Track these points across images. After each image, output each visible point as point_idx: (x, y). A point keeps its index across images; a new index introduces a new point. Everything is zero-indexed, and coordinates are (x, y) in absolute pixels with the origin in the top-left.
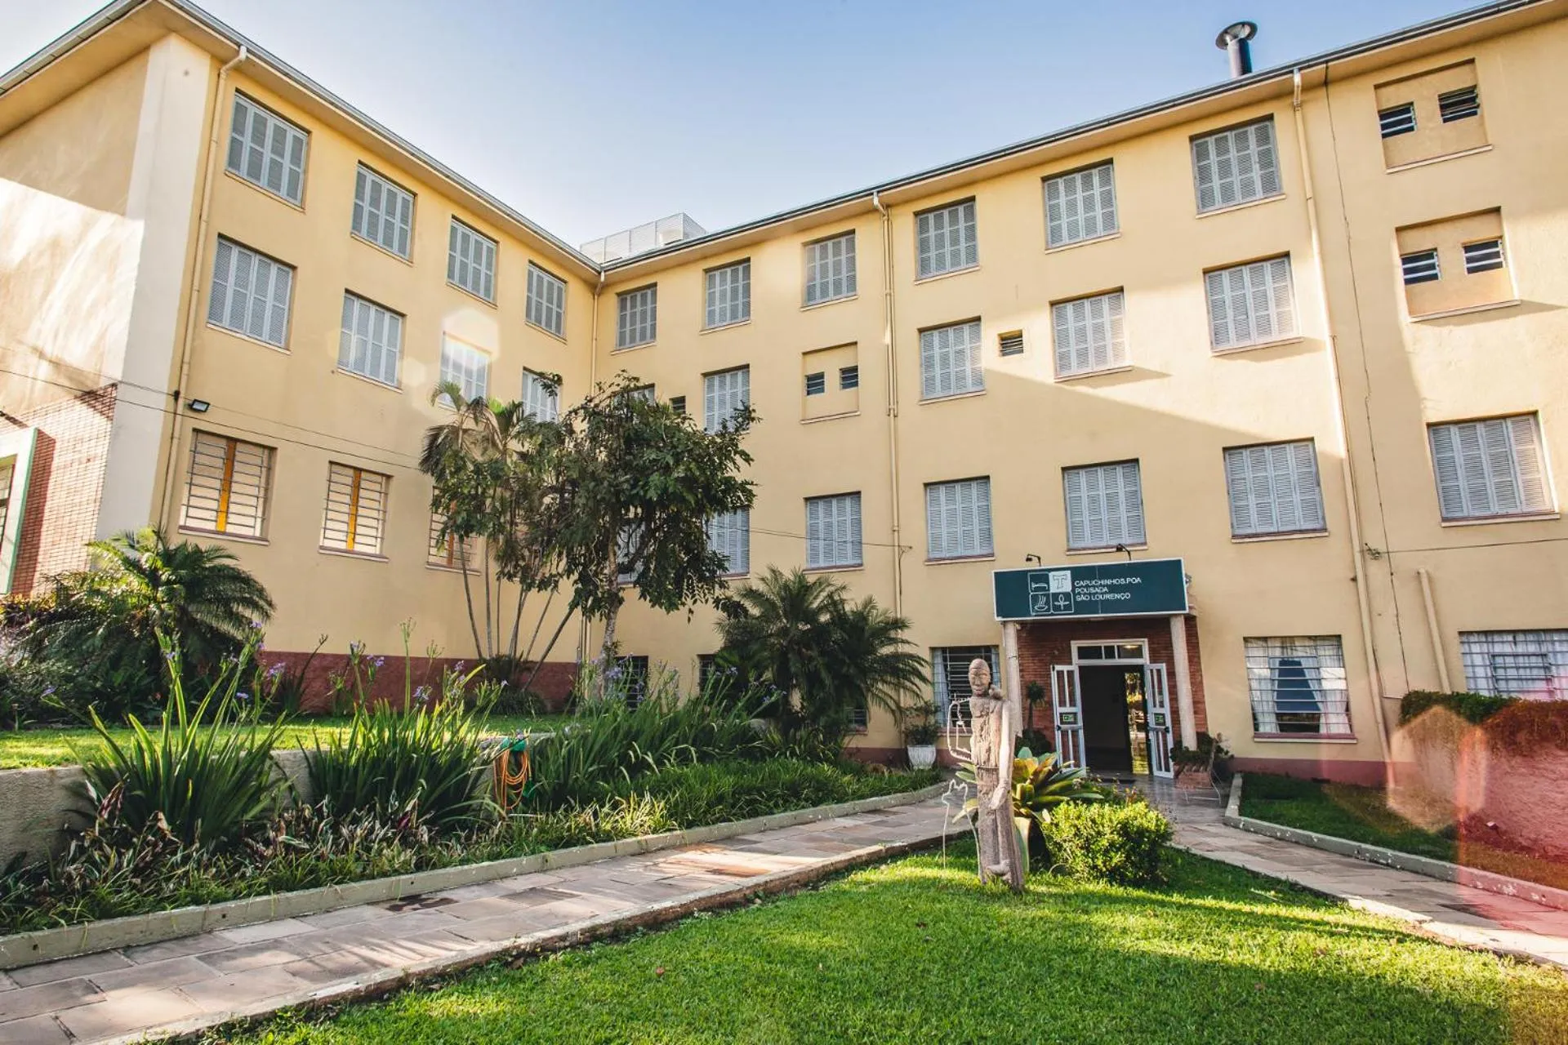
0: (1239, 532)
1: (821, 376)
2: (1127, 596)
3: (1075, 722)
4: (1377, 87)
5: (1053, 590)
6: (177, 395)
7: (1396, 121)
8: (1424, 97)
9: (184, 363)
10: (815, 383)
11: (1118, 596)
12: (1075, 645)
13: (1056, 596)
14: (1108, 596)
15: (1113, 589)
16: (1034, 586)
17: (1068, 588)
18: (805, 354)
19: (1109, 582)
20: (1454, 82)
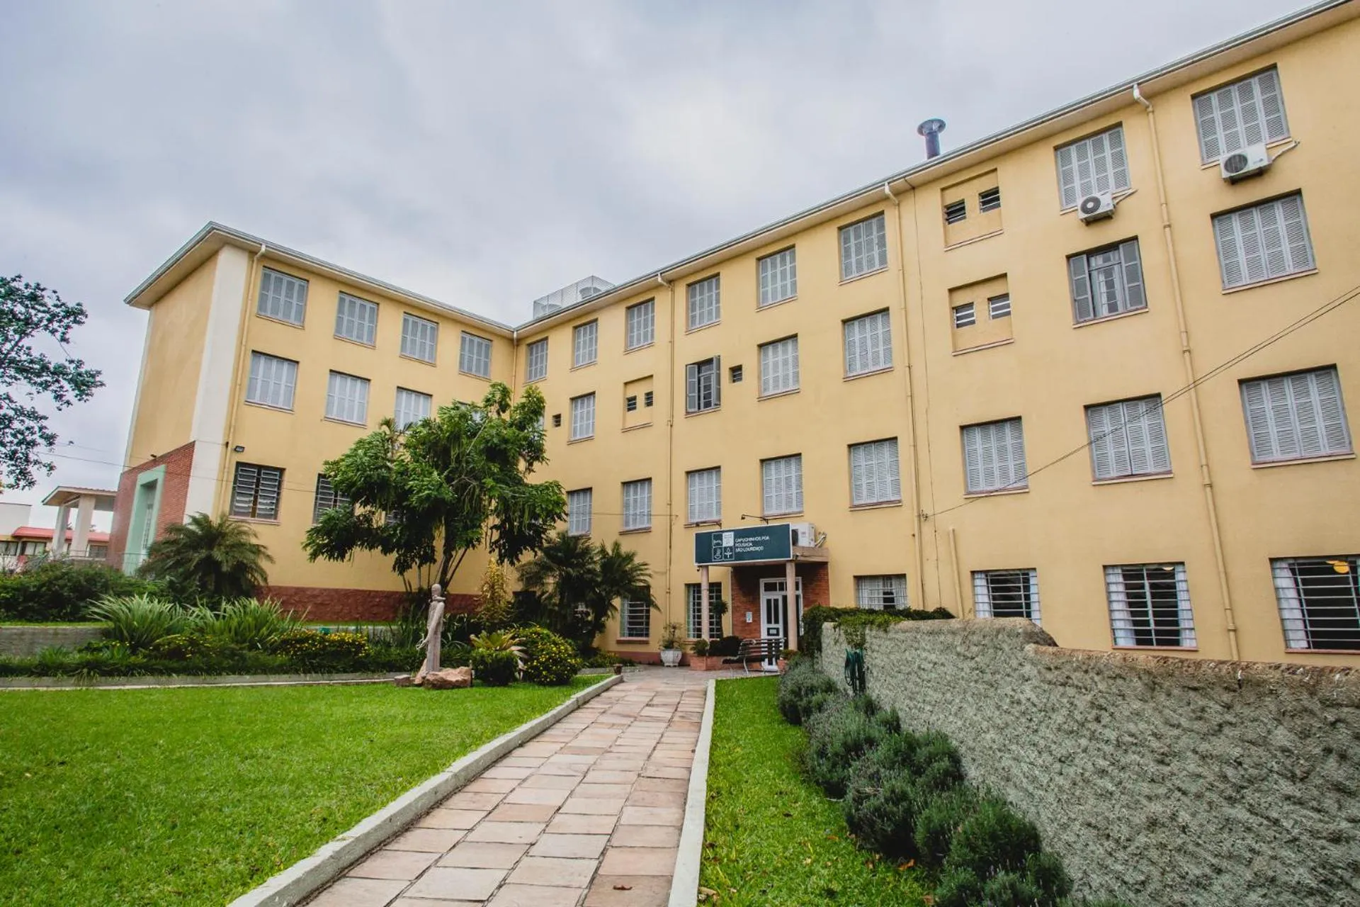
0: (856, 503)
1: (634, 398)
2: (761, 548)
3: (778, 634)
4: (943, 190)
5: (724, 545)
6: (227, 444)
7: (954, 212)
8: (970, 194)
9: (231, 428)
10: (631, 404)
11: (757, 549)
12: (763, 582)
13: (725, 548)
14: (752, 549)
15: (755, 544)
16: (715, 542)
17: (731, 544)
18: (626, 384)
19: (751, 539)
20: (985, 184)
